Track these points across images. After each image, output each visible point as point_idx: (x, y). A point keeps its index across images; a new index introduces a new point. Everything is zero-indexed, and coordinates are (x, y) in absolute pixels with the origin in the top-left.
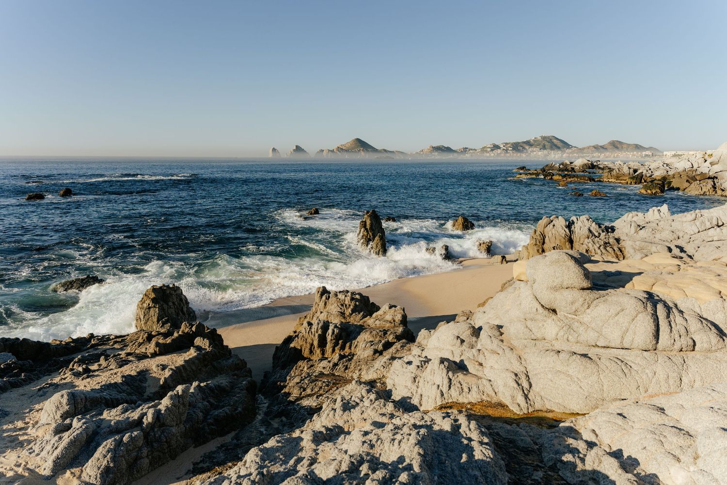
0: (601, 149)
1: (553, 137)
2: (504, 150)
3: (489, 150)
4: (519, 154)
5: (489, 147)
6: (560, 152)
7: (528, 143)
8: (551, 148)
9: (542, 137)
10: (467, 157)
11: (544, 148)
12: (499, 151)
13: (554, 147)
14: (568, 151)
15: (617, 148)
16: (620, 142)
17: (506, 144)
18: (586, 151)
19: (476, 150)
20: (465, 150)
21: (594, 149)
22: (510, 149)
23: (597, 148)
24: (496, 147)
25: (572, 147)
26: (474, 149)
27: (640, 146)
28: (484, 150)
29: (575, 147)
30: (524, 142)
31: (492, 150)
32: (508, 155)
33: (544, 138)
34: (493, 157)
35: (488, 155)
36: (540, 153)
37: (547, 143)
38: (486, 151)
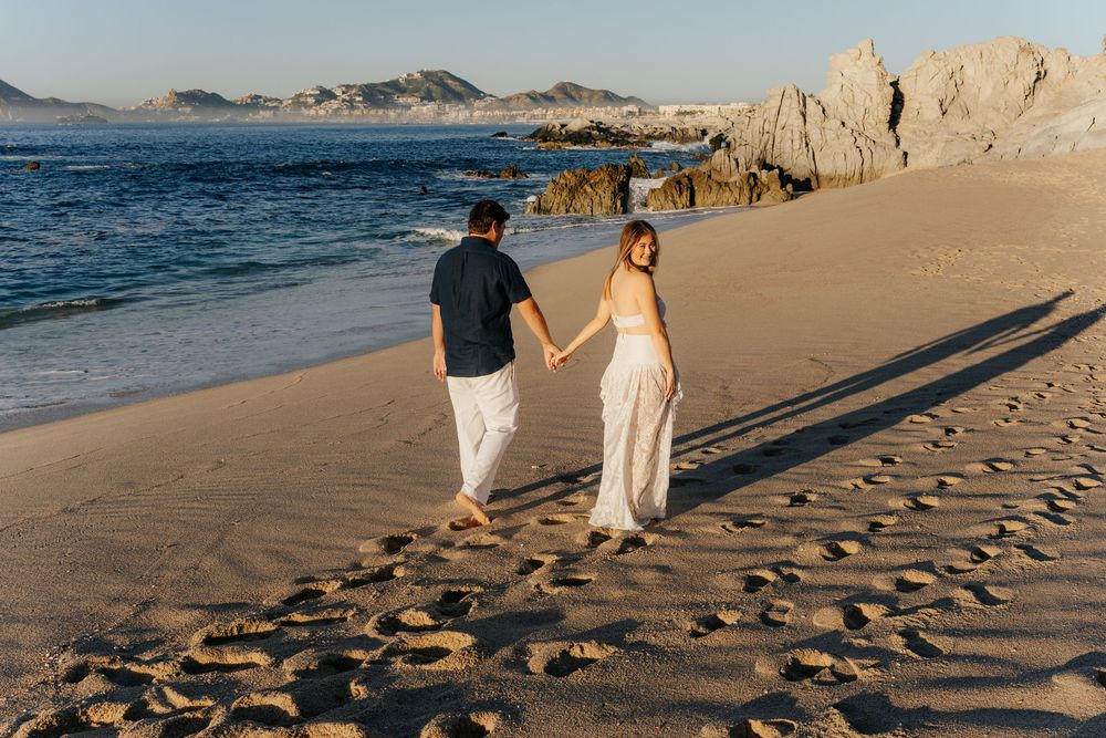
0: (545, 103)
1: (445, 72)
2: (344, 100)
3: (311, 100)
4: (381, 112)
5: (311, 95)
6: (462, 107)
7: (395, 86)
8: (445, 99)
9: (422, 72)
10: (263, 116)
11: (428, 97)
12: (335, 104)
13: (449, 96)
14: (477, 103)
15: (572, 98)
16: (577, 87)
17: (348, 87)
18: (513, 104)
19: (281, 102)
20: (255, 103)
21: (528, 100)
22: (358, 99)
23: (535, 98)
24: (325, 95)
25: (485, 95)
26: (276, 100)
27: (613, 94)
28: (299, 102)
29: (491, 96)
30: (386, 84)
31: (318, 102)
32: (357, 112)
33: (427, 75)
34: (325, 116)
35: (312, 112)
36: (425, 108)
37: (434, 87)
38: (306, 105)
